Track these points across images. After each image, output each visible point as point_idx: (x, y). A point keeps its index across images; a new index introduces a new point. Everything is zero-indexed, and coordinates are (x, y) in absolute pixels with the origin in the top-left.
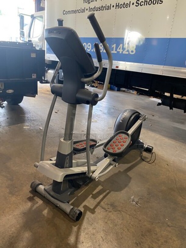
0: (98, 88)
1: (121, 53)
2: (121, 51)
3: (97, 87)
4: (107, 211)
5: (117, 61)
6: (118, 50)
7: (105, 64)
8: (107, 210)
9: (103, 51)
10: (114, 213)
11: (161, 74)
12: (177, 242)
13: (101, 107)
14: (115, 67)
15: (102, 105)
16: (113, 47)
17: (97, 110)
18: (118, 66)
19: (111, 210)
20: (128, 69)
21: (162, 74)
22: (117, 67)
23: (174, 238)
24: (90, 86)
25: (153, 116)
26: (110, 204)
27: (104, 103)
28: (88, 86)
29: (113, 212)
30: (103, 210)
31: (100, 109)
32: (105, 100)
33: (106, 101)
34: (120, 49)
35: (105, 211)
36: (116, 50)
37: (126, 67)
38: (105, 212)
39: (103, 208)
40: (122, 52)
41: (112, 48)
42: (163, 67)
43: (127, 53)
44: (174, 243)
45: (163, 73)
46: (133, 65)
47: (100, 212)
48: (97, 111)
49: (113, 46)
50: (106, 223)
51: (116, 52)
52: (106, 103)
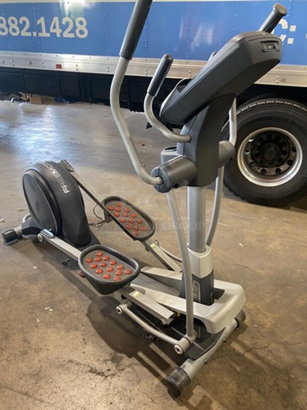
0: (32, 103)
1: (58, 35)
2: (58, 31)
3: (28, 101)
4: (106, 377)
5: (55, 55)
6: (52, 30)
7: (32, 62)
8: (107, 374)
9: (20, 34)
10: (120, 375)
11: (144, 74)
12: (231, 385)
13: (46, 146)
14: (55, 67)
15: (48, 139)
16: (40, 24)
17: (40, 153)
18: (59, 63)
19: (115, 372)
20: (82, 69)
21: (146, 74)
22: (59, 66)
23: (225, 379)
24: (14, 100)
25: (143, 145)
26: (109, 358)
27: (52, 134)
28: (10, 100)
29: (118, 373)
30: (99, 377)
31: (46, 150)
32: (52, 128)
33: (53, 130)
34: (54, 27)
35: (103, 377)
36: (48, 31)
37: (77, 66)
38: (104, 379)
39: (98, 374)
40: (61, 34)
41: (38, 25)
42: (146, 60)
43: (72, 36)
44: (228, 390)
45: (148, 72)
46: (90, 61)
47: (96, 386)
48: (40, 155)
49: (39, 22)
50: (111, 403)
51: (48, 35)
52: (55, 134)
